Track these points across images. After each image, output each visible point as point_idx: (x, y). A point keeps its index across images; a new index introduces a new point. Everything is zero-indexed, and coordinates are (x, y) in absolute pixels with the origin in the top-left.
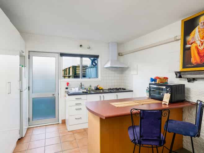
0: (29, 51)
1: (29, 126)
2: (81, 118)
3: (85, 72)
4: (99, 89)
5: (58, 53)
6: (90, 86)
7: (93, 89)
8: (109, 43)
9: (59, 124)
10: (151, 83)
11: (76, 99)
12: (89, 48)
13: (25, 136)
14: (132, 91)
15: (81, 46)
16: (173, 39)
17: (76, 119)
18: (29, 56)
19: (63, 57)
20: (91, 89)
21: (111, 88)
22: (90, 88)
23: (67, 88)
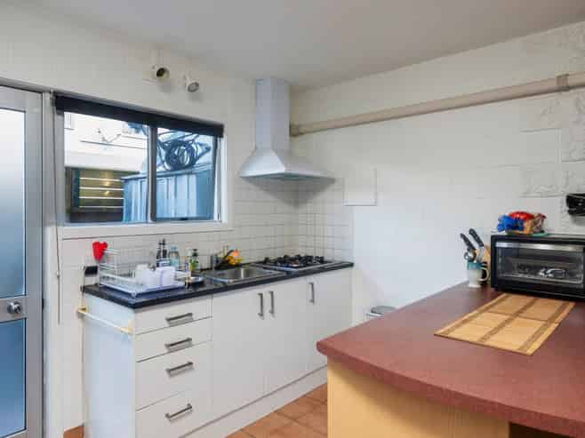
2: (190, 407)
3: (121, 194)
4: (231, 266)
5: (40, 91)
6: (195, 255)
8: (257, 82)
10: (498, 234)
11: (169, 320)
12: (194, 86)
14: (351, 265)
15: (161, 73)
16: (554, 85)
17: (167, 416)
21: (272, 257)
23: (91, 271)
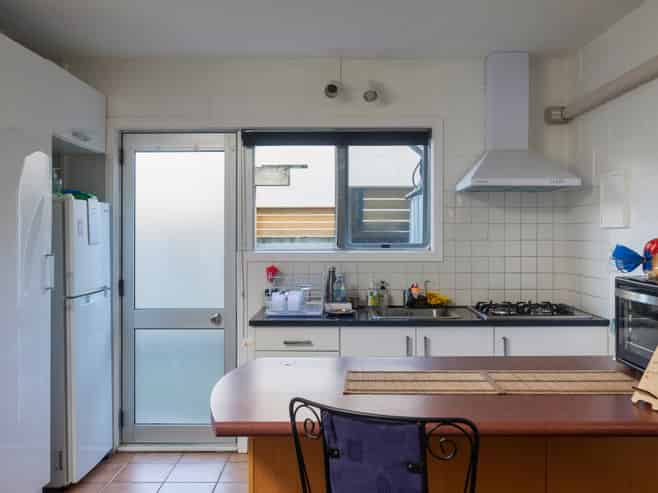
0: (122, 133)
1: (122, 443)
5: (236, 131)
7: (399, 301)
9: (236, 452)
12: (372, 95)
13: (82, 482)
15: (332, 89)
18: (122, 152)
19: (258, 149)
20: (386, 303)
22: (380, 296)
